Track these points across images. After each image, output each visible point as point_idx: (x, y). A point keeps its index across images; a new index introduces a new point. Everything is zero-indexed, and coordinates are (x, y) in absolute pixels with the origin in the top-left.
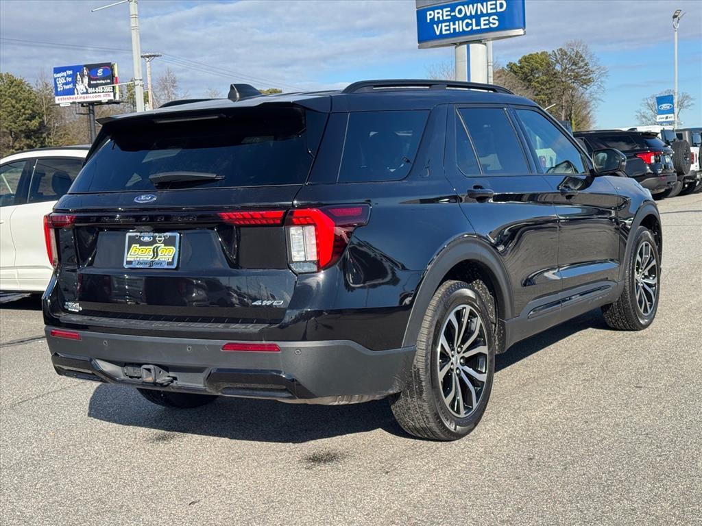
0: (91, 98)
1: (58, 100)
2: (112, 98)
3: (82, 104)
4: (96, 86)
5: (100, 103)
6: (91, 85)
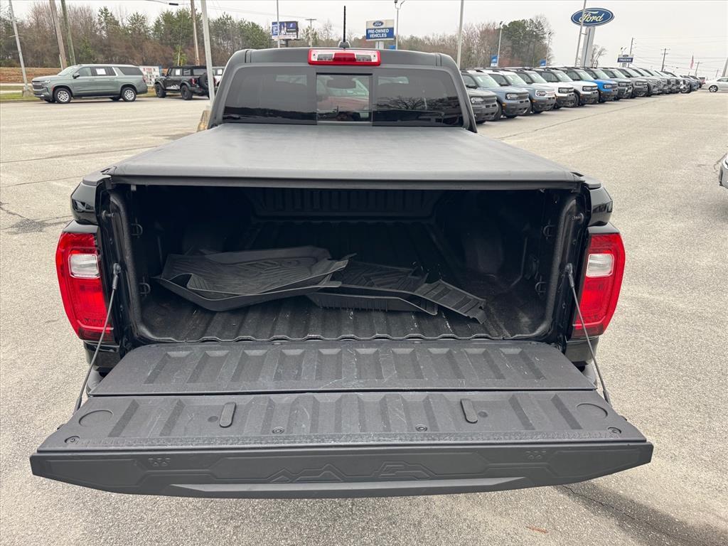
0: (287, 37)
1: (273, 37)
2: (296, 38)
3: (284, 40)
4: (290, 32)
5: (290, 39)
6: (287, 32)
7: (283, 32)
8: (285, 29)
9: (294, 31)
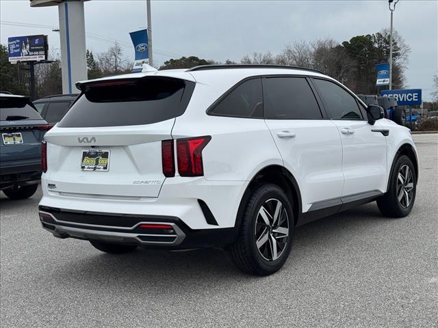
1: (10, 59)
6: (31, 50)
7: (24, 51)
8: (28, 47)
9: (41, 50)
